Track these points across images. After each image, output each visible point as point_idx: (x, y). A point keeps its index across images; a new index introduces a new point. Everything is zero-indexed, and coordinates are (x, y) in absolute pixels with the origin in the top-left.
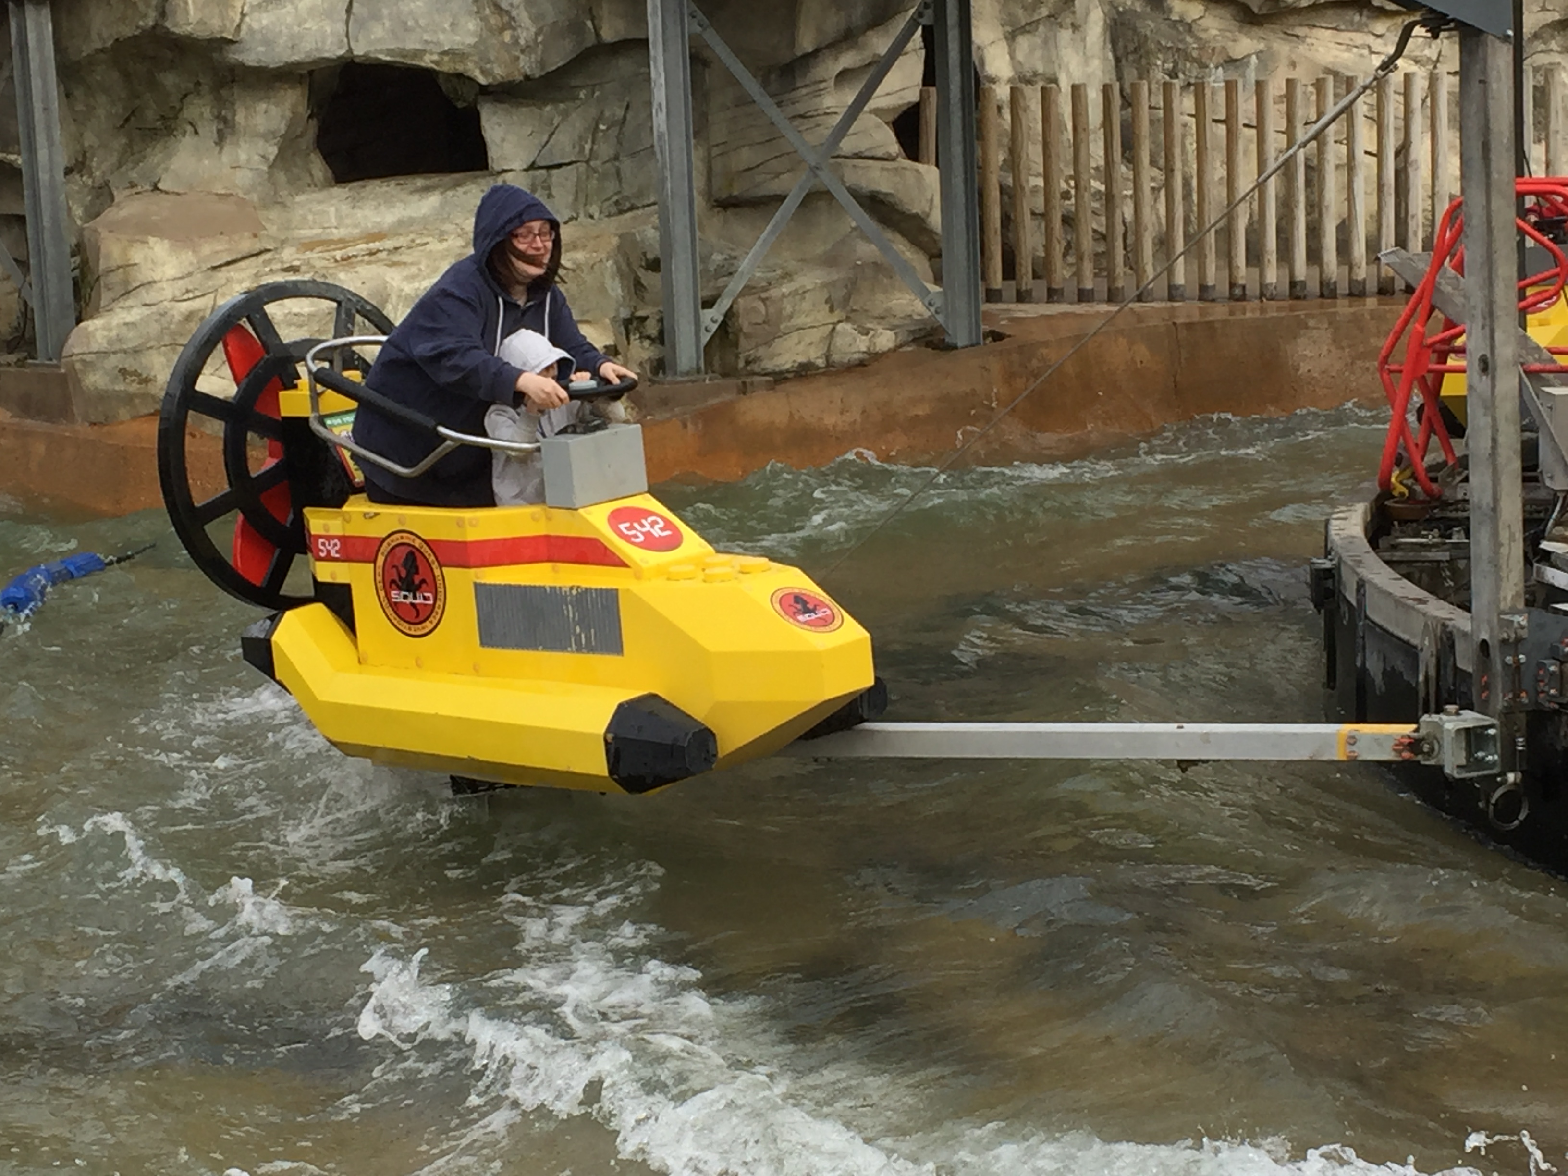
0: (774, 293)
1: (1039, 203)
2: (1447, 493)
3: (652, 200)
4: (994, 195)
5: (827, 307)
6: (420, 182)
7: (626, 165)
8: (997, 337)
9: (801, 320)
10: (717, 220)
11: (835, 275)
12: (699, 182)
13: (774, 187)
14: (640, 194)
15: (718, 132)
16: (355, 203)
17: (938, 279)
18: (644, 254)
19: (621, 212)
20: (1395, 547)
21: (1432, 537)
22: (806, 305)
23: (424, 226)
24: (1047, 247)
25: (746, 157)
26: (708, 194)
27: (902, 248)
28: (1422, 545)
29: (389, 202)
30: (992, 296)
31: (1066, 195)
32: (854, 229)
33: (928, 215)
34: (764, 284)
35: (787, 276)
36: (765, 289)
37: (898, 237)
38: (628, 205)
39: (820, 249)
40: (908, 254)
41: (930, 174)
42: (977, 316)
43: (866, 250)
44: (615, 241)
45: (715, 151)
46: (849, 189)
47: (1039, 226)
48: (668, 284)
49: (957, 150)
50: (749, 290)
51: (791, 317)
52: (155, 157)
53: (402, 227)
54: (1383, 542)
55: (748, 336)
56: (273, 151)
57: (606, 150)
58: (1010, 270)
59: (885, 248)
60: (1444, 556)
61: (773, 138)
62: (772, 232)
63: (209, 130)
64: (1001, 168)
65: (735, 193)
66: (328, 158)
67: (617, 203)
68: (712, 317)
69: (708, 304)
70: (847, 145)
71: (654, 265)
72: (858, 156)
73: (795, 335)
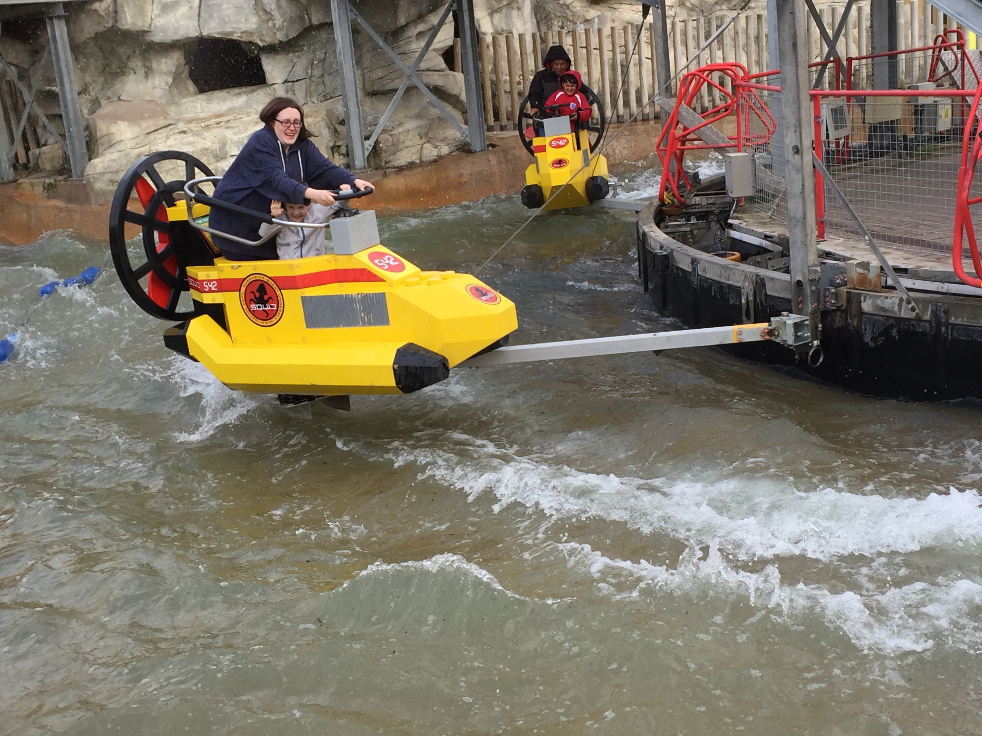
0: (395, 132)
1: (507, 87)
2: (688, 202)
3: (340, 94)
4: (488, 84)
5: (419, 137)
6: (237, 90)
7: (327, 78)
8: (493, 146)
9: (408, 143)
10: (368, 100)
11: (421, 122)
12: (360, 85)
13: (392, 86)
14: (334, 92)
15: (367, 63)
16: (209, 101)
17: (466, 123)
18: (338, 118)
19: (326, 100)
20: (667, 227)
21: (682, 222)
22: (410, 137)
23: (240, 110)
24: (512, 106)
25: (380, 73)
26: (364, 89)
27: (449, 108)
28: (678, 225)
29: (224, 100)
30: (490, 129)
31: (519, 83)
32: (428, 102)
33: (460, 94)
34: (391, 128)
35: (401, 124)
36: (391, 131)
37: (447, 105)
38: (329, 97)
39: (415, 111)
40: (452, 112)
41: (460, 76)
42: (484, 138)
43: (434, 112)
44: (325, 112)
45: (366, 71)
46: (425, 85)
47: (508, 97)
48: (349, 131)
49: (471, 65)
50: (384, 131)
51: (403, 142)
52: (118, 85)
53: (231, 111)
54: (662, 225)
55: (385, 151)
56: (170, 80)
57: (317, 73)
58: (497, 117)
59: (442, 110)
60: (688, 229)
61: (390, 63)
62: (393, 105)
63: (141, 72)
64: (490, 73)
65: (376, 89)
66: (196, 82)
67: (324, 96)
68: (370, 143)
69: (367, 138)
70: (423, 65)
71: (342, 123)
72: (428, 70)
73: (406, 150)
